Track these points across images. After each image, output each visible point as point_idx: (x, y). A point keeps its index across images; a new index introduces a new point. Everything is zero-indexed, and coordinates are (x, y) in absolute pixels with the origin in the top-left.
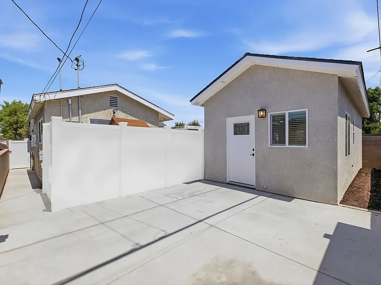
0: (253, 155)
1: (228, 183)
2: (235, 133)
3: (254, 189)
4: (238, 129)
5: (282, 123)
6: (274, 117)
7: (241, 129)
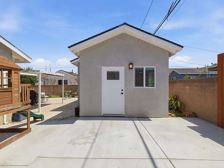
0: (122, 93)
1: (102, 116)
2: (108, 78)
3: (124, 117)
4: (110, 76)
5: (141, 73)
6: (136, 69)
7: (113, 76)
